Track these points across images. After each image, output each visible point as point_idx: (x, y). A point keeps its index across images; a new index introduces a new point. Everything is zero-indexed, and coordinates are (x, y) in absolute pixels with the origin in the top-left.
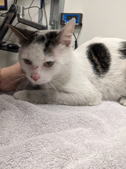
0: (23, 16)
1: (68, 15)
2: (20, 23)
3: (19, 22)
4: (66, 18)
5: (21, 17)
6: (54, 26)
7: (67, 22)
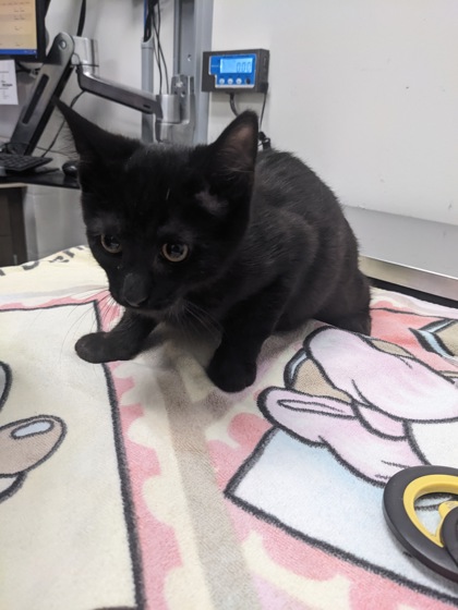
0: (94, 70)
1: (224, 55)
2: (86, 94)
3: (84, 90)
4: (217, 66)
5: (87, 74)
6: (184, 93)
7: (222, 81)
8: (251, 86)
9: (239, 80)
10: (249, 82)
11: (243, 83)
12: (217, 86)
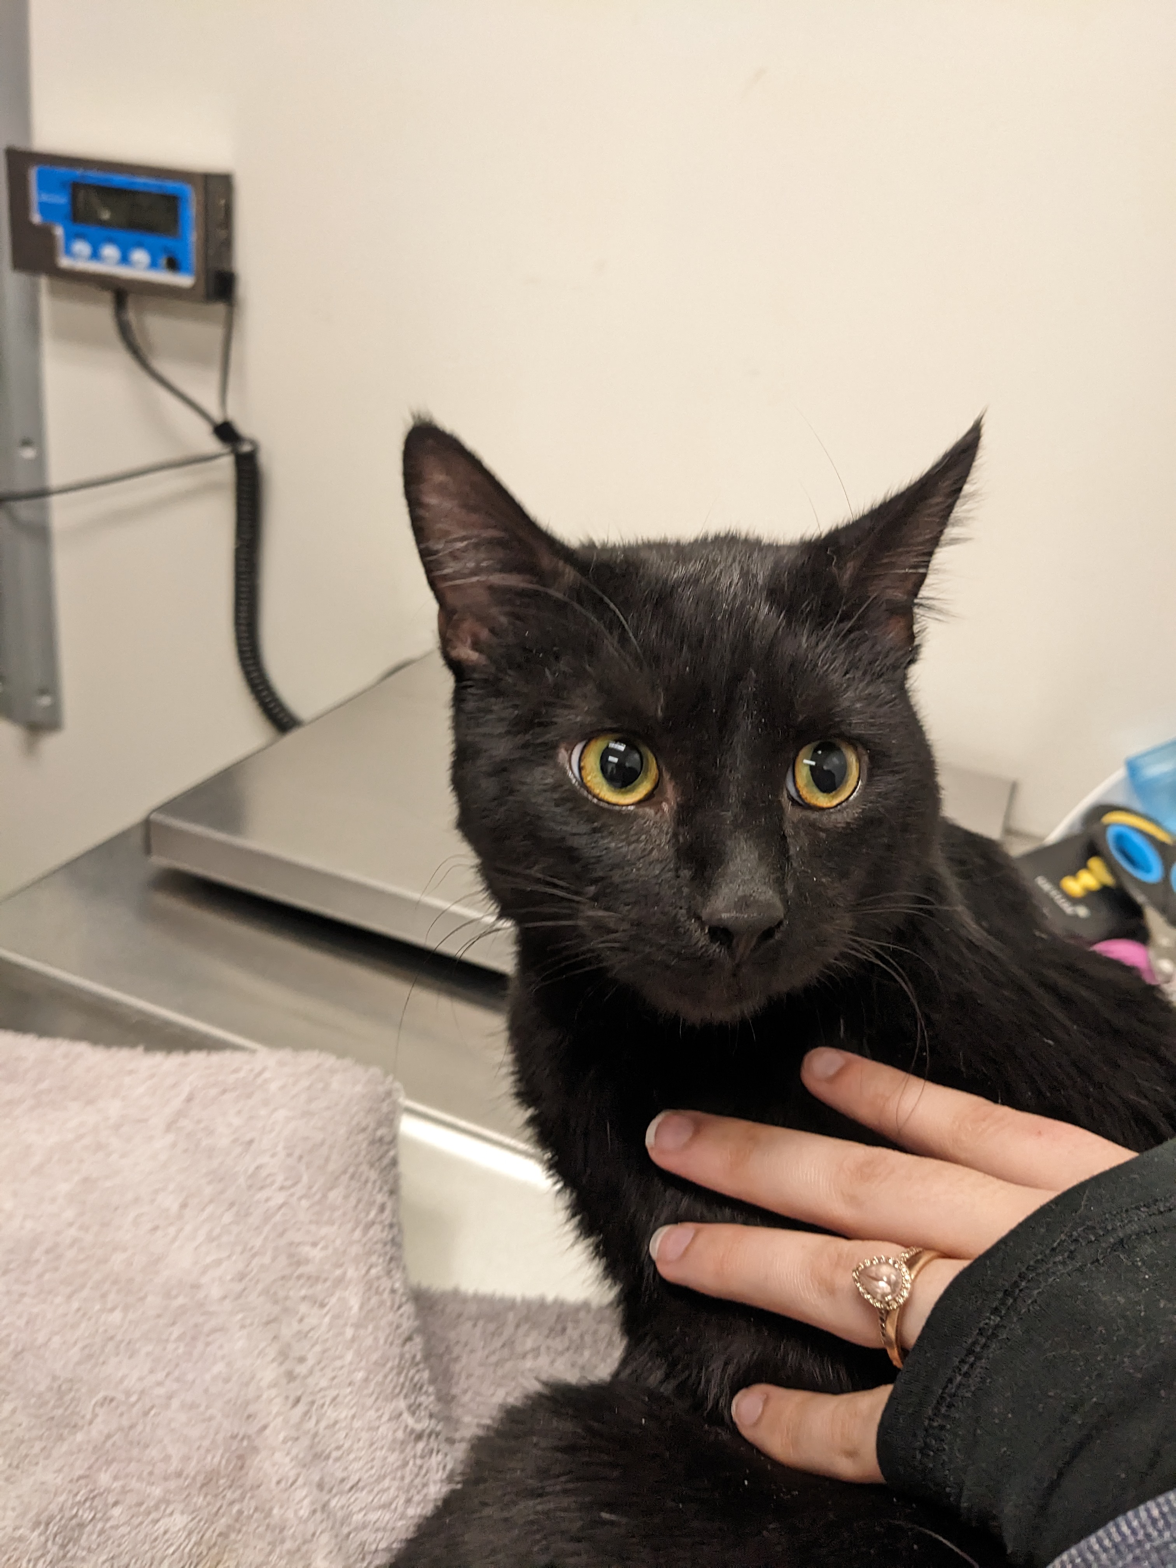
1: (79, 172)
4: (61, 199)
7: (82, 247)
8: (184, 280)
9: (140, 256)
10: (173, 265)
11: (153, 265)
12: (65, 262)
